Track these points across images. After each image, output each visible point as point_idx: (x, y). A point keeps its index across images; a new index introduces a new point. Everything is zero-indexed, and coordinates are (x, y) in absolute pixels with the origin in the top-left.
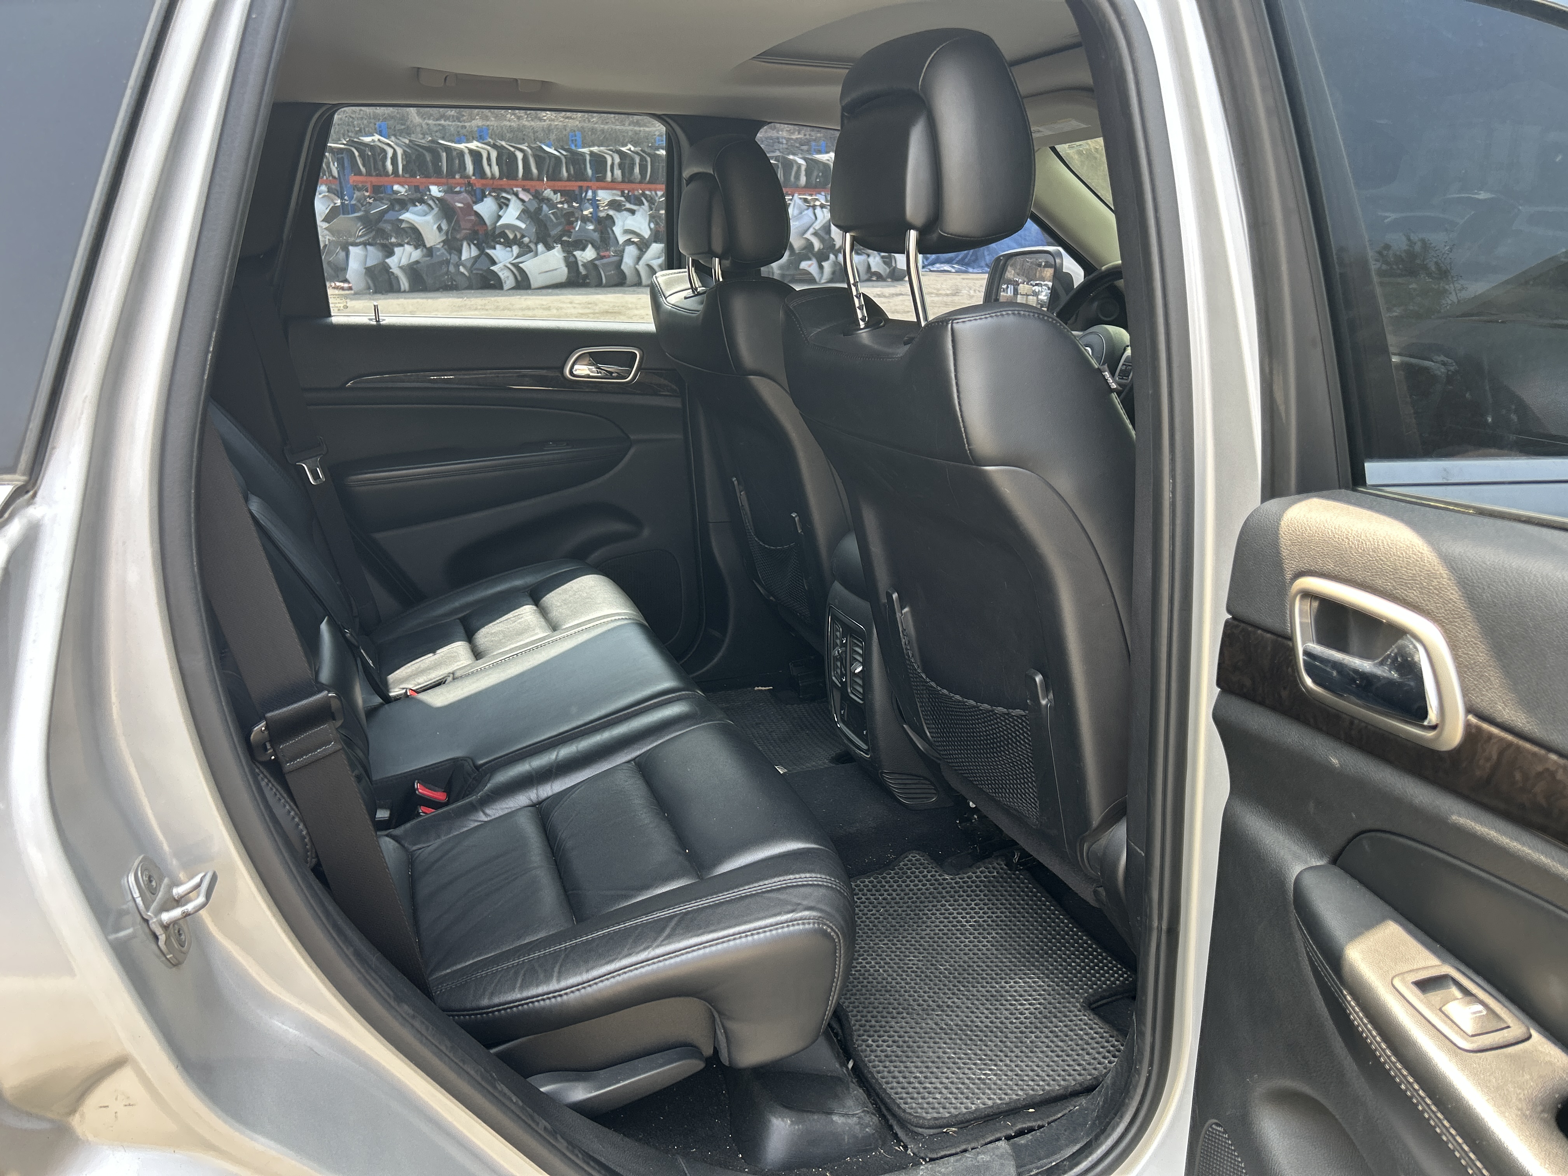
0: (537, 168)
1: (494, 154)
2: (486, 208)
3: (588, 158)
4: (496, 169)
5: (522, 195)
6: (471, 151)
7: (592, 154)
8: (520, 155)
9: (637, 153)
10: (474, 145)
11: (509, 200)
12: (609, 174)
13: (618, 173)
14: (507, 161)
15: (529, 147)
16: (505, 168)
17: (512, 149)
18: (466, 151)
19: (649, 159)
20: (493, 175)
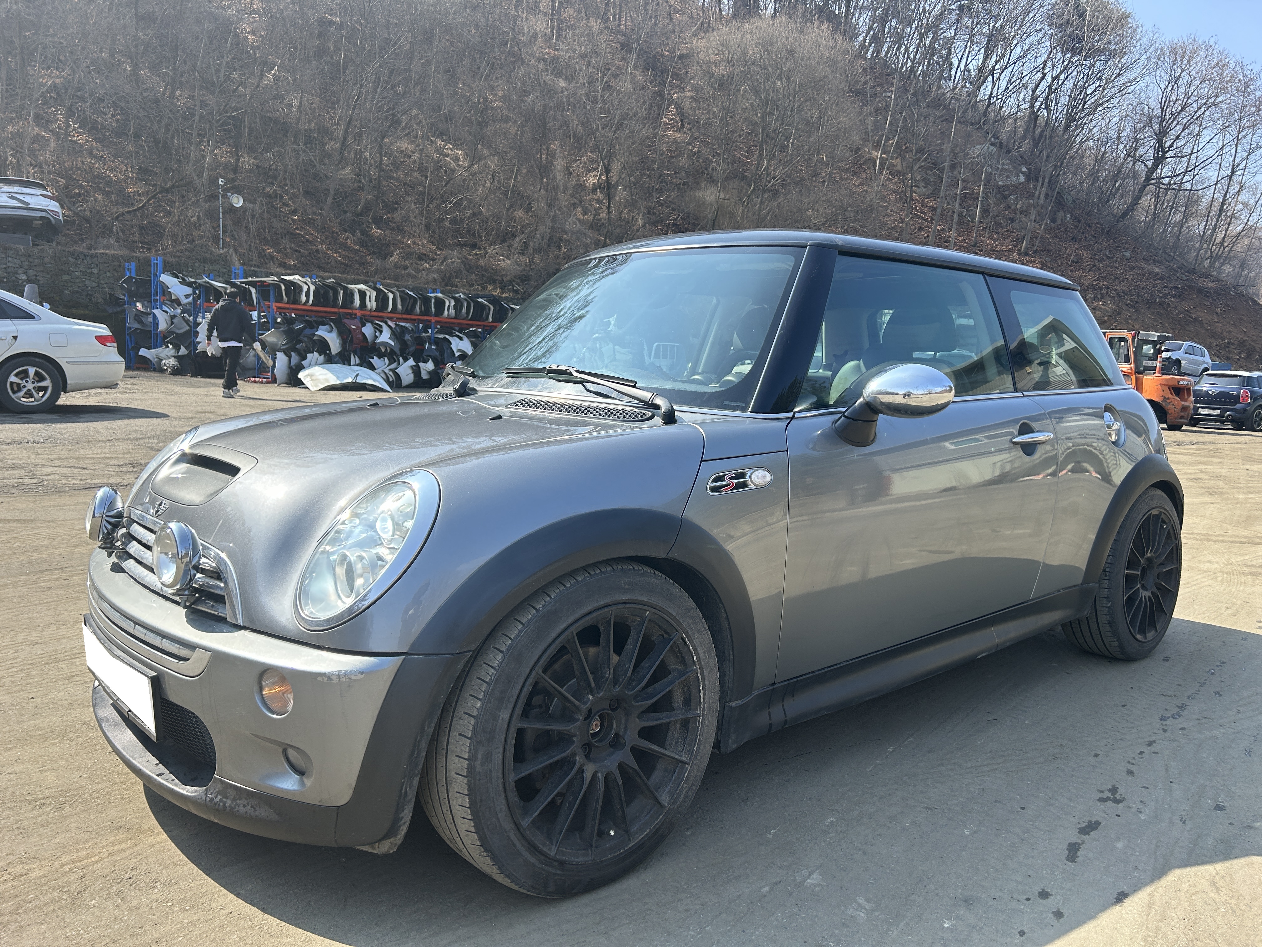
0: (402, 305)
1: (374, 294)
2: (368, 330)
3: (433, 301)
4: (374, 304)
5: (390, 323)
6: (360, 291)
7: (436, 298)
8: (391, 296)
9: (465, 299)
10: (362, 287)
11: (381, 326)
12: (446, 313)
13: (452, 311)
14: (382, 299)
15: (398, 290)
16: (380, 304)
17: (387, 291)
18: (357, 291)
19: (472, 305)
20: (371, 309)
